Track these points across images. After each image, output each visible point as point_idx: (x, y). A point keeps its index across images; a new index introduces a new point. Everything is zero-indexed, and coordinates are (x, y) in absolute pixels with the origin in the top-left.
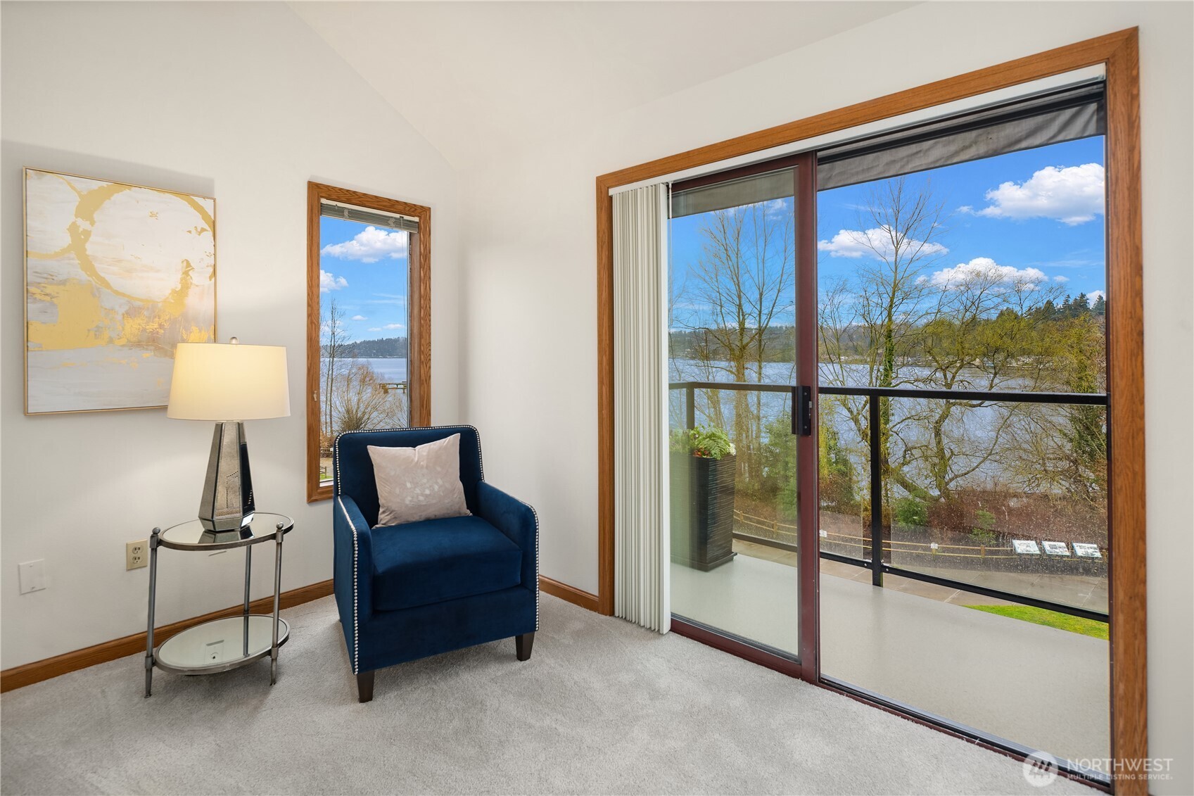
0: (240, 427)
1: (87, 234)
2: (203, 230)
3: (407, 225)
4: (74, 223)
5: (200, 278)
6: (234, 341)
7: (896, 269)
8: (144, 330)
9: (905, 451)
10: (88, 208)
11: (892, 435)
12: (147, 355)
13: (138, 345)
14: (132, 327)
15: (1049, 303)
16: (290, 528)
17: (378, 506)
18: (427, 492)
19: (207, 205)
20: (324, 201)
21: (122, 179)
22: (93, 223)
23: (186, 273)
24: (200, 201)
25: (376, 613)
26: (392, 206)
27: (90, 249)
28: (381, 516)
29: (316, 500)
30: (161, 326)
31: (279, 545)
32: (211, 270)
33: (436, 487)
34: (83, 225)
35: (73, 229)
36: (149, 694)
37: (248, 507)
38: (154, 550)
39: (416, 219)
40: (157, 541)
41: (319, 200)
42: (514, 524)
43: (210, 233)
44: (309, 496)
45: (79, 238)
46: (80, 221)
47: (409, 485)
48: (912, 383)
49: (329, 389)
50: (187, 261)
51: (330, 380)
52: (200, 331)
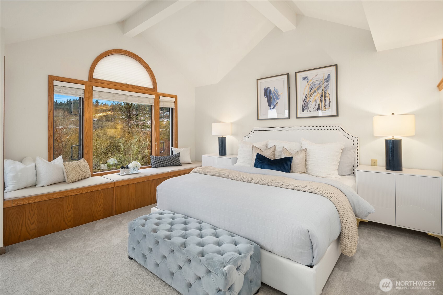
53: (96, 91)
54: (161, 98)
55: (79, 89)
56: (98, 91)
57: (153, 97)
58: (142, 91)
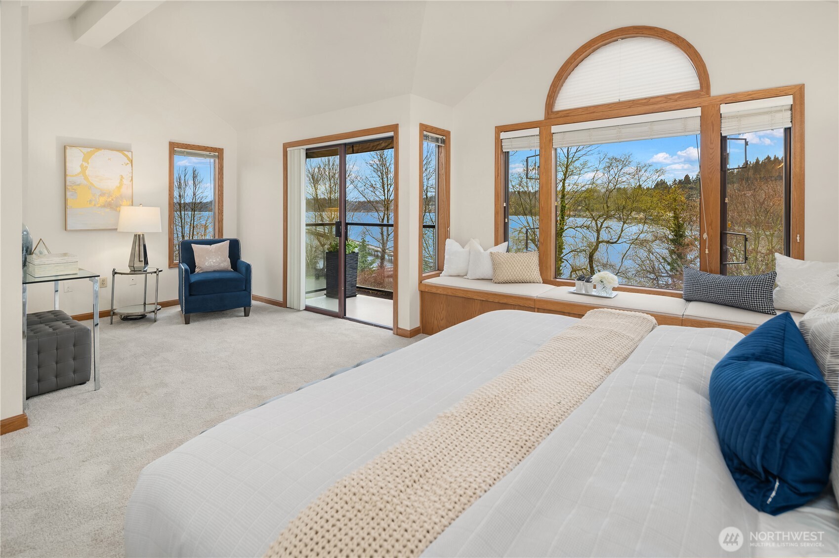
0: (143, 235)
1: (86, 167)
2: (128, 164)
3: (214, 157)
4: (82, 164)
5: (126, 182)
6: (141, 205)
7: (568, 156)
8: (106, 201)
9: (571, 272)
10: (86, 158)
11: (563, 262)
12: (108, 210)
13: (104, 206)
14: (102, 200)
15: (687, 177)
16: (161, 271)
17: (195, 266)
18: (214, 261)
19: (129, 154)
20: (175, 149)
21: (98, 147)
22: (88, 164)
23: (121, 180)
24: (126, 153)
25: (190, 295)
26: (206, 149)
27: (87, 172)
28: (196, 270)
29: (171, 268)
30: (112, 200)
31: (158, 275)
32: (131, 178)
33: (218, 259)
34: (85, 164)
35: (82, 166)
36: (112, 323)
37: (146, 263)
38: (114, 276)
39: (217, 154)
40: (115, 273)
41: (174, 149)
42: (243, 270)
43: (130, 165)
44: (169, 265)
45: (84, 169)
46: (84, 163)
47: (207, 258)
48: (574, 229)
49: (191, 233)
50: (122, 176)
51: (192, 227)
52: (127, 201)
53: (558, 133)
54: (725, 109)
55: (531, 136)
56: (561, 132)
57: (698, 112)
58: (659, 106)
